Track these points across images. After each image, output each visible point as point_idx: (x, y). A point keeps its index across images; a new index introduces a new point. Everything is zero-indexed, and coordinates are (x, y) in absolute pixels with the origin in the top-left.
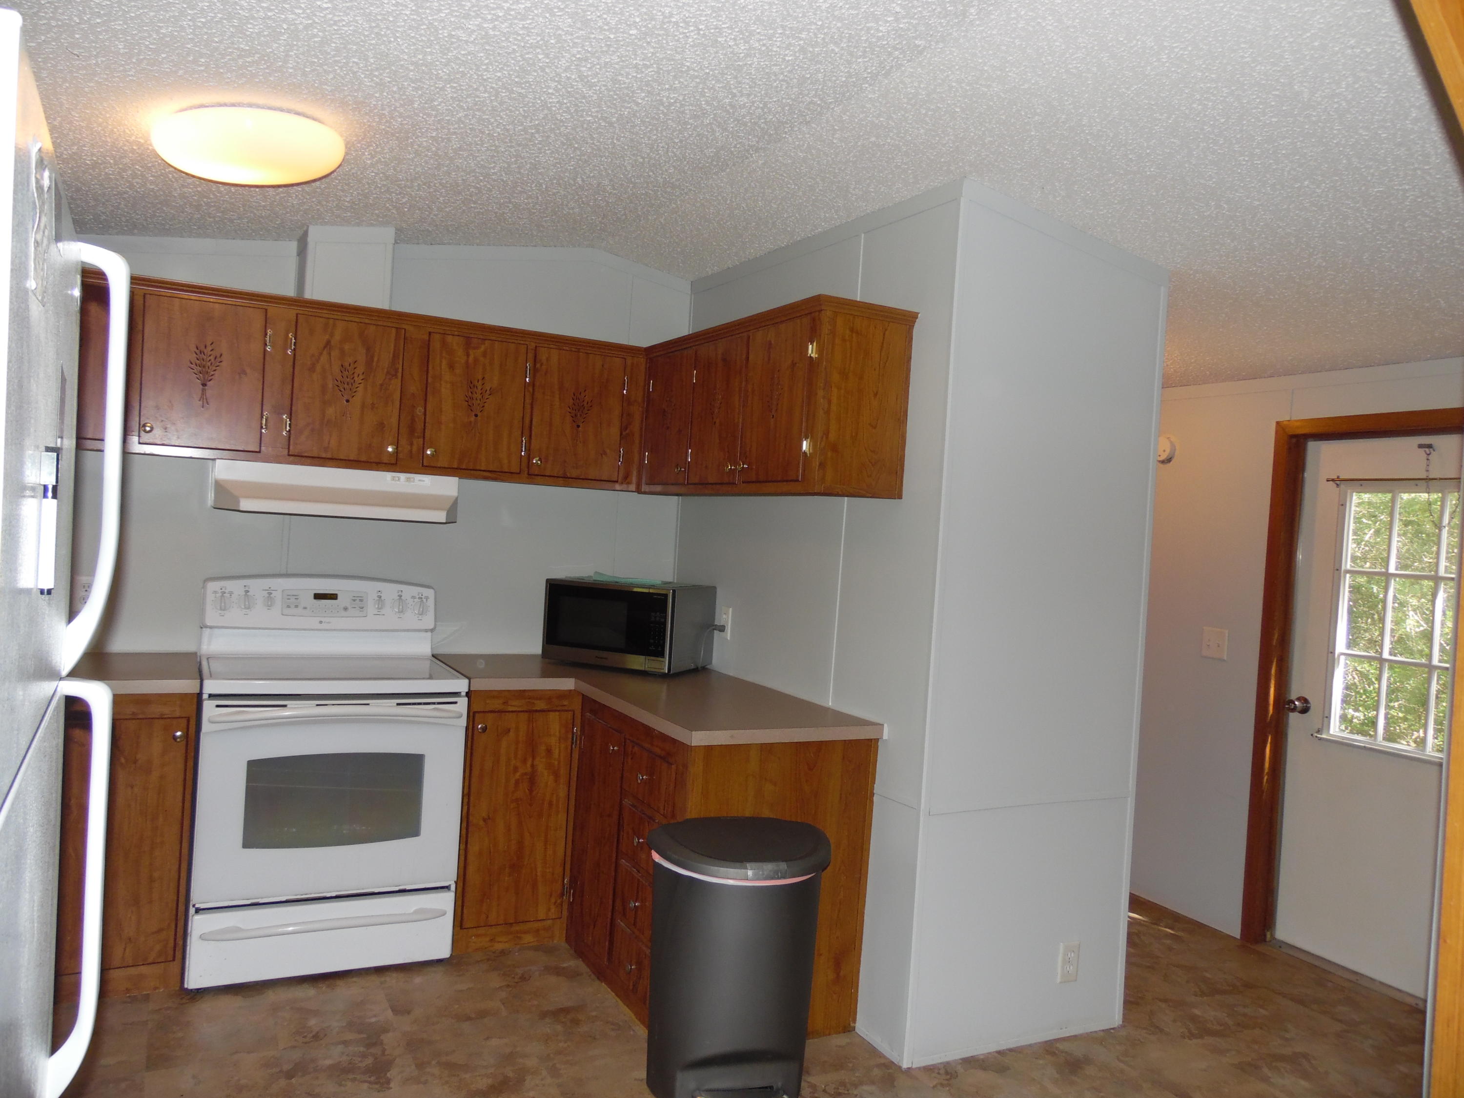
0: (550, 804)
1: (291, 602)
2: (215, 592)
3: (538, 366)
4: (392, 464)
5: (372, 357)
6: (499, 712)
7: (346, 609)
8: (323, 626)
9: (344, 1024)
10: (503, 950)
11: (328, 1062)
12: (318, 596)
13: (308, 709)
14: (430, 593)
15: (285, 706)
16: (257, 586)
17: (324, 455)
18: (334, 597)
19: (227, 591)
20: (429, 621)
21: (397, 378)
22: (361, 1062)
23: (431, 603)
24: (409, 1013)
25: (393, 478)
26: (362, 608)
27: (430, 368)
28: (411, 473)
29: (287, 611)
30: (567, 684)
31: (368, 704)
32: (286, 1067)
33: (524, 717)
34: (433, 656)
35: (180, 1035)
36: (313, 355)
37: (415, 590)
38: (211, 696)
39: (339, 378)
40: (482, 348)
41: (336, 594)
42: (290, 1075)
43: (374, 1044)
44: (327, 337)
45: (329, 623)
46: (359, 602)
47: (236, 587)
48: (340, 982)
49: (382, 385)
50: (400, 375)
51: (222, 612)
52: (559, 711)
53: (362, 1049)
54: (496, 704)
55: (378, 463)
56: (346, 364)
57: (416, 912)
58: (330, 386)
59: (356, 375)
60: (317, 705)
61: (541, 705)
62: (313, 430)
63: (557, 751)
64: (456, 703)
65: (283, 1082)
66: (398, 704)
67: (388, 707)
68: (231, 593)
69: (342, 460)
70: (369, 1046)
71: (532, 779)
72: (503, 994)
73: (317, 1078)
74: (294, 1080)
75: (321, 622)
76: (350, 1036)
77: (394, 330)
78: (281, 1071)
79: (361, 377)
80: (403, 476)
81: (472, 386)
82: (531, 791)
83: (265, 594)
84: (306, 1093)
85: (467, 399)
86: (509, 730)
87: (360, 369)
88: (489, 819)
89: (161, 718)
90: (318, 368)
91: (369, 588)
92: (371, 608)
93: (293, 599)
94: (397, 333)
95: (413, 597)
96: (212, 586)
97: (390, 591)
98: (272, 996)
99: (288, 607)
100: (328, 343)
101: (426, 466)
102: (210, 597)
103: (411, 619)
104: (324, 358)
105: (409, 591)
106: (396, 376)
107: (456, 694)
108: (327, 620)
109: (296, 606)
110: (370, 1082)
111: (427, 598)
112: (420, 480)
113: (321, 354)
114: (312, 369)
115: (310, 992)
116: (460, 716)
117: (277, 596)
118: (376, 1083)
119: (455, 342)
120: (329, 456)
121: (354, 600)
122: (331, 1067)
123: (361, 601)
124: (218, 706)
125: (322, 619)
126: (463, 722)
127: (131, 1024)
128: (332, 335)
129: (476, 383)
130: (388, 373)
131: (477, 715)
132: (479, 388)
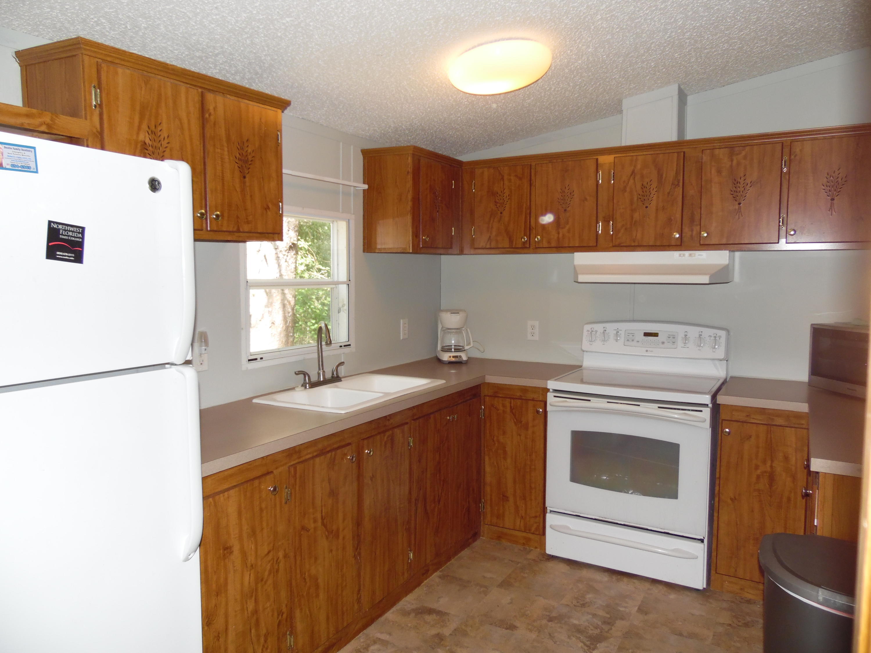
0: (789, 499)
1: (630, 338)
2: (588, 331)
3: (793, 157)
4: (679, 245)
5: (662, 176)
6: (743, 422)
7: (663, 343)
8: (648, 353)
9: (604, 605)
10: (750, 599)
11: (576, 622)
12: (646, 334)
13: (602, 404)
14: (723, 333)
15: (589, 400)
16: (611, 327)
17: (633, 244)
18: (656, 335)
19: (594, 330)
20: (721, 353)
21: (679, 186)
22: (592, 630)
23: (723, 340)
24: (646, 614)
25: (680, 255)
26: (674, 342)
27: (703, 176)
28: (692, 250)
29: (627, 343)
30: (803, 407)
31: (639, 405)
32: (554, 614)
33: (763, 429)
35: (526, 575)
36: (624, 181)
37: (711, 332)
38: (553, 391)
39: (641, 193)
40: (744, 153)
41: (658, 333)
42: (551, 620)
43: (609, 624)
44: (632, 168)
45: (652, 351)
46: (672, 338)
47: (599, 328)
48: (625, 580)
49: (669, 193)
50: (681, 184)
51: (591, 343)
52: (795, 428)
53: (600, 623)
54: (741, 416)
55: (669, 246)
56: (645, 184)
57: (673, 550)
58: (635, 199)
59: (652, 189)
60: (608, 402)
61: (780, 421)
62: (626, 229)
63: (794, 459)
64: (701, 411)
65: (544, 622)
66: (659, 407)
67: (652, 409)
68: (596, 331)
69: (645, 246)
70: (604, 623)
71: (772, 478)
72: (720, 629)
73: (562, 628)
74: (550, 623)
75: (647, 351)
76: (601, 613)
77: (676, 155)
78: (549, 615)
79: (655, 190)
80: (687, 253)
81: (735, 183)
82: (771, 486)
83: (615, 332)
84: (549, 633)
85: (732, 193)
86: (750, 437)
87: (654, 185)
88: (736, 499)
89: (533, 400)
90: (628, 189)
91: (679, 330)
92: (680, 343)
93: (631, 336)
94: (678, 156)
95: (710, 336)
96: (587, 327)
97: (693, 331)
98: (585, 573)
99: (628, 340)
100: (633, 172)
101: (702, 245)
102: (585, 333)
103: (708, 352)
104: (631, 181)
105: (707, 332)
106: (678, 185)
107: (704, 405)
108: (651, 349)
109: (633, 340)
110: (585, 644)
111: (720, 337)
112: (699, 255)
113: (629, 180)
114: (624, 190)
115: (605, 578)
116: (705, 421)
117: (622, 333)
118: (587, 646)
119: (721, 153)
120: (636, 244)
121: (669, 337)
122: (575, 625)
123: (674, 338)
124: (555, 396)
125: (648, 349)
126: (708, 424)
127: (512, 561)
128: (635, 166)
129: (739, 180)
130: (672, 184)
131: (723, 422)
132: (742, 183)
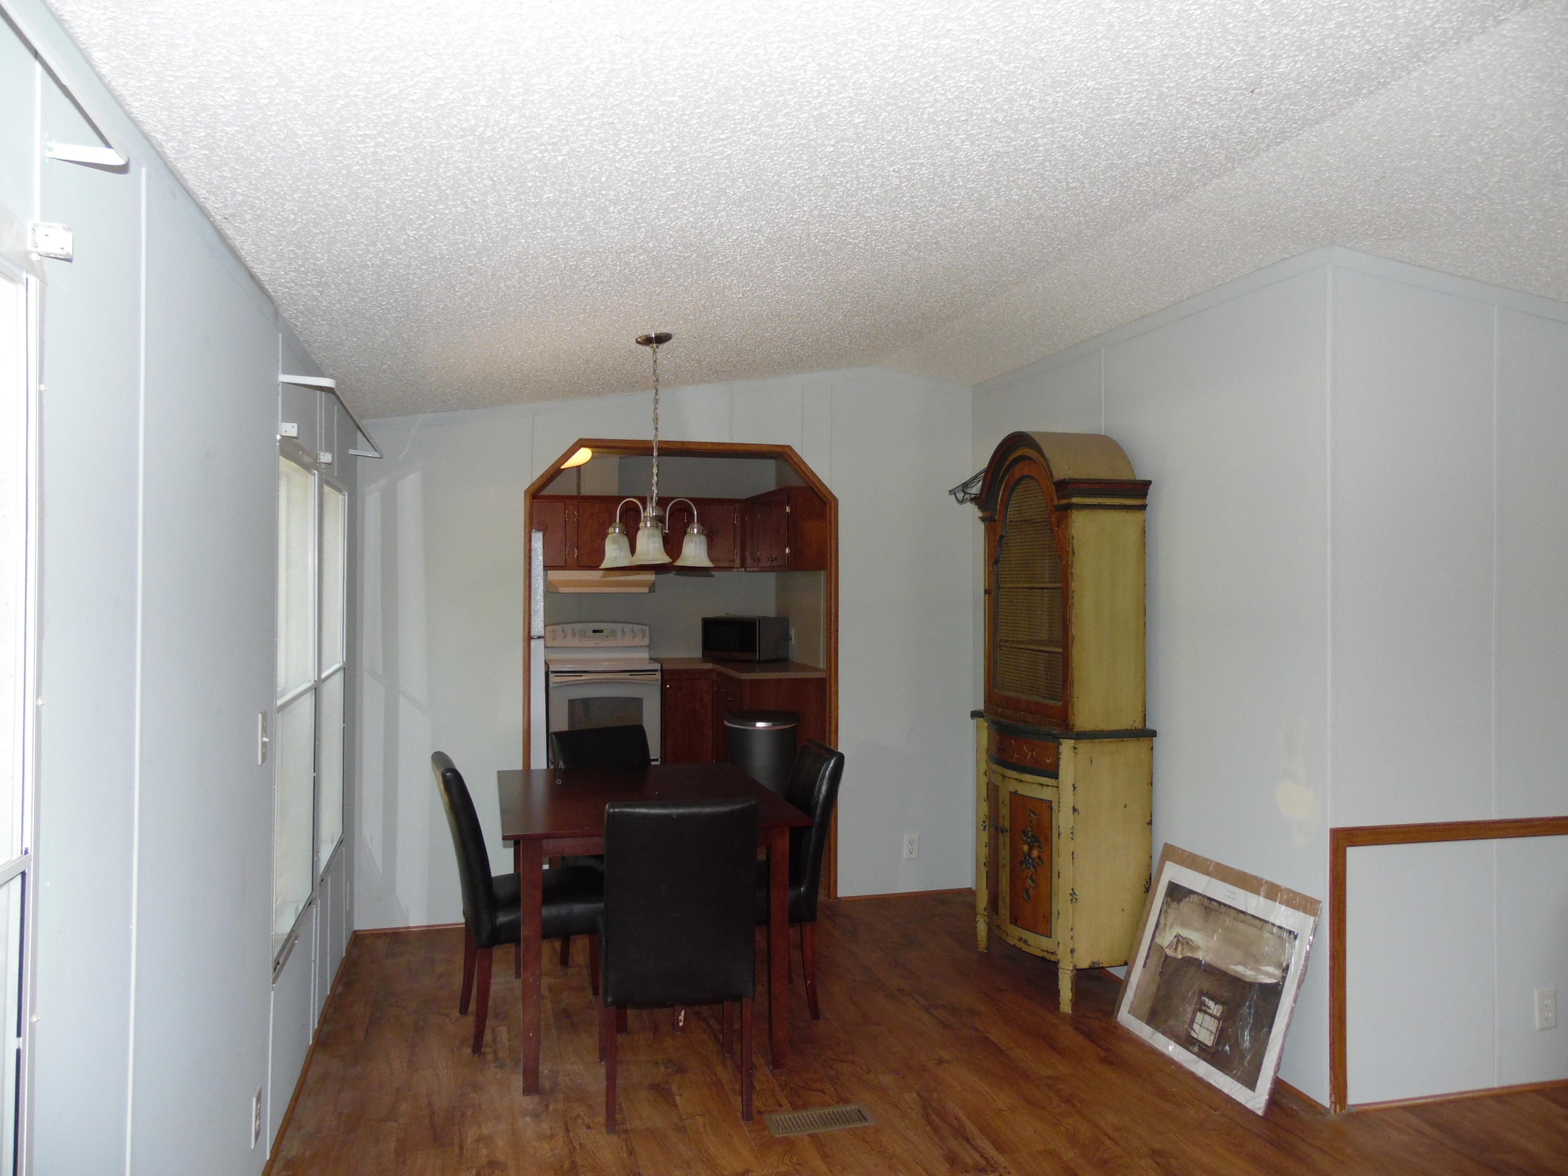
0: (704, 724)
1: (583, 634)
2: (550, 631)
6: (677, 679)
7: (607, 637)
8: (598, 645)
12: (594, 631)
14: (646, 628)
16: (568, 628)
18: (601, 631)
20: (647, 642)
23: (647, 632)
26: (614, 636)
29: (582, 639)
30: (709, 666)
33: (689, 682)
34: (650, 659)
37: (639, 627)
38: (552, 672)
41: (603, 630)
46: (613, 633)
52: (706, 678)
54: (675, 675)
61: (697, 676)
62: (588, 554)
63: (706, 698)
64: (656, 674)
67: (625, 676)
71: (694, 712)
82: (694, 717)
83: (572, 631)
88: (675, 730)
90: (588, 526)
91: (618, 627)
92: (619, 637)
95: (639, 630)
96: (548, 627)
97: (628, 627)
99: (582, 637)
103: (638, 641)
105: (637, 627)
107: (657, 670)
108: (600, 643)
109: (585, 637)
111: (645, 630)
113: (589, 520)
114: (586, 527)
116: (658, 679)
117: (577, 632)
121: (611, 633)
124: (555, 676)
126: (659, 683)
131: (666, 679)
